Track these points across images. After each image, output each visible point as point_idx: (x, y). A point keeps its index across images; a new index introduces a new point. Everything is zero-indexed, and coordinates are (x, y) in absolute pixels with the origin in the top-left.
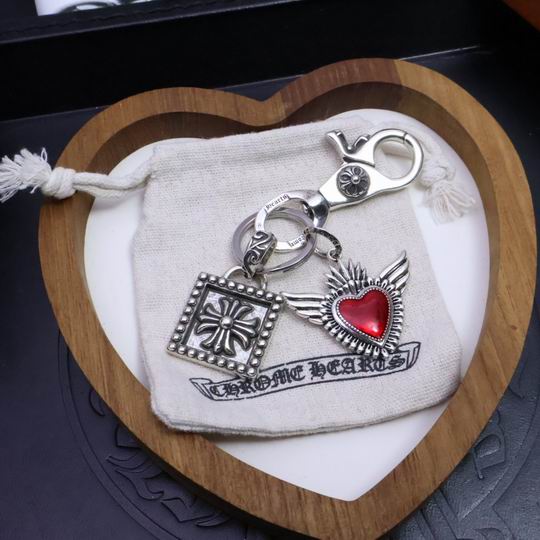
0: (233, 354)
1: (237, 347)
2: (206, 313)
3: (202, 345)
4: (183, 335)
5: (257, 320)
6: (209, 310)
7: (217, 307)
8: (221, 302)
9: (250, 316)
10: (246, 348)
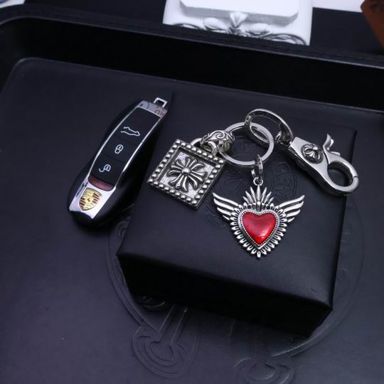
0: (187, 192)
1: (190, 187)
2: (175, 164)
3: (169, 183)
4: (159, 175)
5: (206, 173)
6: (177, 163)
7: (183, 162)
8: (186, 159)
9: (202, 170)
10: (195, 189)
